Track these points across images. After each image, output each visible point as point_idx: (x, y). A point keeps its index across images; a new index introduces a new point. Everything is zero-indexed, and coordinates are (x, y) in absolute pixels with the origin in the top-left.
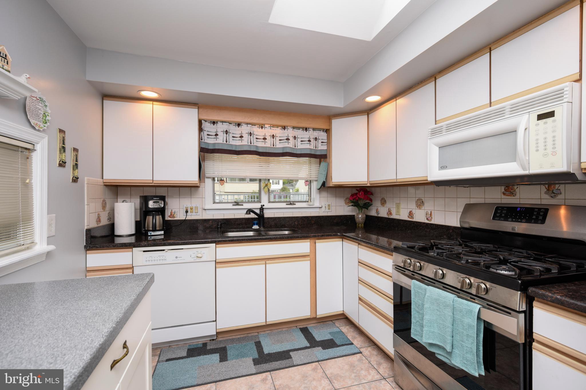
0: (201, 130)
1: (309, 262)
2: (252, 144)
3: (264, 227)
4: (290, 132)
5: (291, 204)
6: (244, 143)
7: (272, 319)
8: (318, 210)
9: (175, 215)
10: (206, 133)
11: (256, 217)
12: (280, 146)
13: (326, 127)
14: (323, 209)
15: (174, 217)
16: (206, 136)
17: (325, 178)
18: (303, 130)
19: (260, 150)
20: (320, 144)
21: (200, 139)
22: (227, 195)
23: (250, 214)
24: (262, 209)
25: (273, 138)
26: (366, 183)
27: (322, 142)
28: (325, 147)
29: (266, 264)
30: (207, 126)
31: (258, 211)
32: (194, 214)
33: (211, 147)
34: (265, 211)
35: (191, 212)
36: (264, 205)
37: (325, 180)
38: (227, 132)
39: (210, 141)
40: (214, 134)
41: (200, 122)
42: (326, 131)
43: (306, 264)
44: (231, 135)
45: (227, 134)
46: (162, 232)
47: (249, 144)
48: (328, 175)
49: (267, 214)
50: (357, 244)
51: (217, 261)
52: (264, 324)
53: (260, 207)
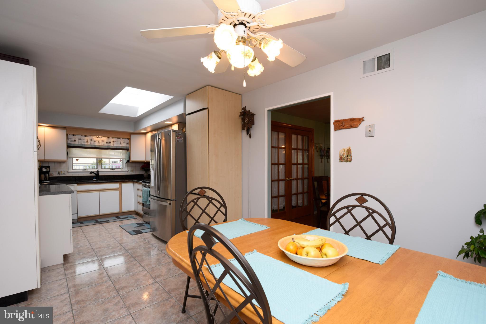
0: (68, 138)
1: (119, 191)
2: (93, 144)
3: (99, 179)
4: (112, 140)
5: (113, 170)
6: (89, 144)
7: (102, 212)
8: (127, 172)
9: (53, 175)
10: (70, 139)
11: (95, 175)
12: (106, 145)
13: (129, 137)
14: (129, 172)
15: (52, 175)
16: (70, 141)
17: (129, 158)
18: (118, 138)
19: (97, 147)
20: (126, 144)
21: (67, 142)
22: (79, 165)
23: (92, 173)
24: (98, 172)
25: (103, 142)
26: (145, 161)
27: (127, 144)
28: (128, 146)
29: (99, 192)
30: (70, 136)
31: (96, 173)
32: (63, 174)
33: (72, 145)
34: (99, 173)
35: (61, 173)
36: (99, 170)
37: (129, 159)
38: (80, 139)
39: (72, 143)
40: (74, 140)
41: (67, 135)
42: (128, 139)
43: (117, 192)
44: (82, 140)
45: (80, 140)
46: (49, 181)
47: (91, 144)
48: (130, 158)
49: (100, 174)
50: (137, 183)
51: (78, 191)
52: (99, 215)
53: (97, 171)
